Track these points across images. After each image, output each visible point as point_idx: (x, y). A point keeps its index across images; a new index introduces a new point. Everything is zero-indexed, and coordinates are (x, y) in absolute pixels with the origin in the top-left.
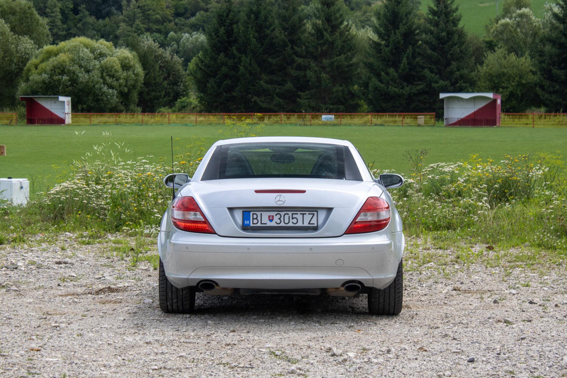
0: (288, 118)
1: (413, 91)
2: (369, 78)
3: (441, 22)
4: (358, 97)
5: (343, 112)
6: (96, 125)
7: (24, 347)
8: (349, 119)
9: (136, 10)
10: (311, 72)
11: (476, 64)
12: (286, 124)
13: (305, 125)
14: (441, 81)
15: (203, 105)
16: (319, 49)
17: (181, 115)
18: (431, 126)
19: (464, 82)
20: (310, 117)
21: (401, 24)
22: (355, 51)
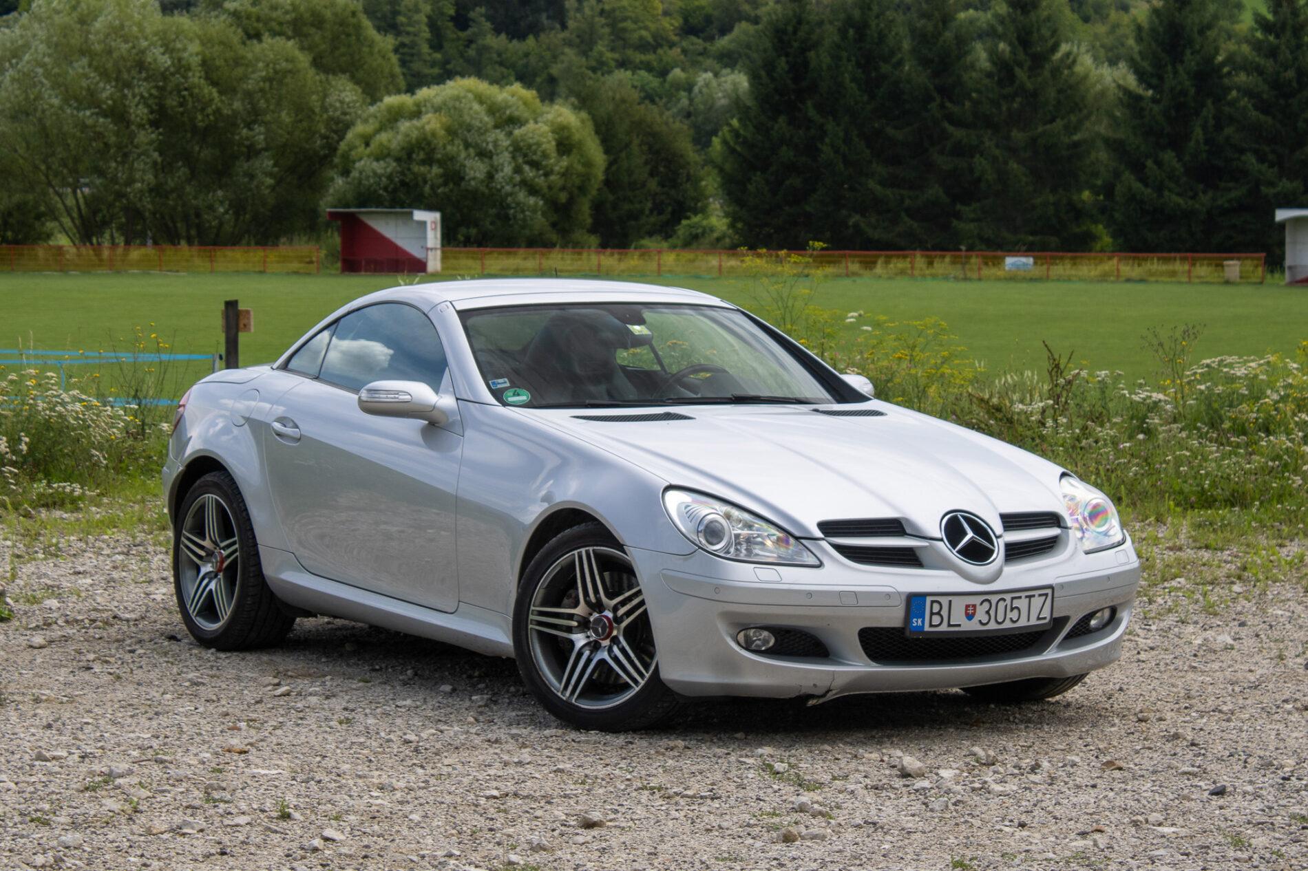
0: (930, 263)
1: (1219, 202)
2: (1117, 175)
3: (1283, 47)
4: (1091, 216)
5: (1055, 250)
6: (495, 276)
7: (214, 745)
8: (1068, 266)
9: (596, 19)
10: (986, 159)
12: (924, 276)
13: (966, 279)
14: (1284, 180)
15: (737, 232)
16: (1004, 108)
17: (687, 255)
18: (1255, 283)
20: (978, 261)
21: (1188, 52)
22: (1085, 111)
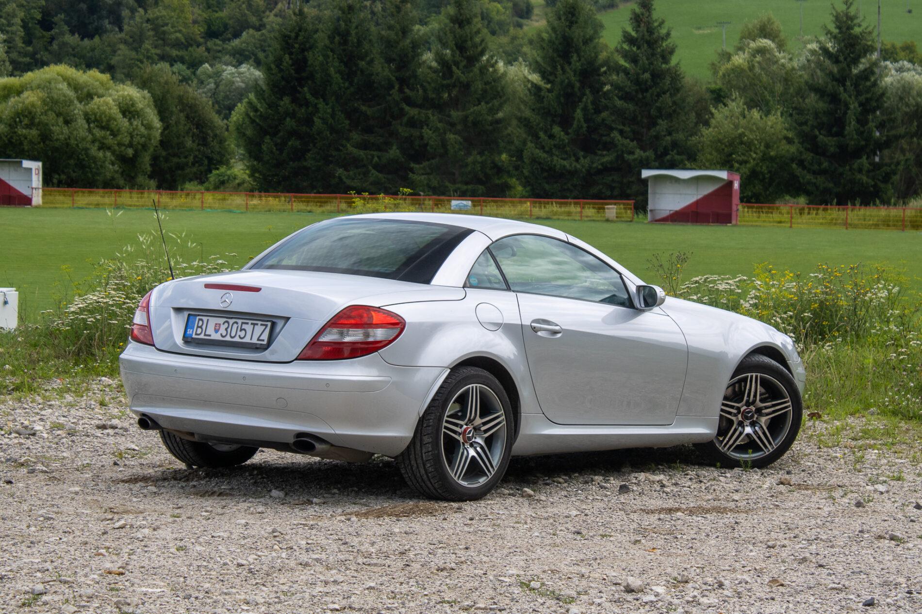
1: (595, 165)
2: (524, 143)
3: (642, 55)
4: (508, 172)
5: (483, 195)
6: (82, 208)
8: (495, 208)
9: (144, 25)
10: (430, 130)
11: (696, 124)
14: (640, 150)
16: (446, 95)
17: (219, 196)
18: (627, 221)
19: (678, 154)
20: (431, 202)
21: (575, 56)
22: (504, 98)
